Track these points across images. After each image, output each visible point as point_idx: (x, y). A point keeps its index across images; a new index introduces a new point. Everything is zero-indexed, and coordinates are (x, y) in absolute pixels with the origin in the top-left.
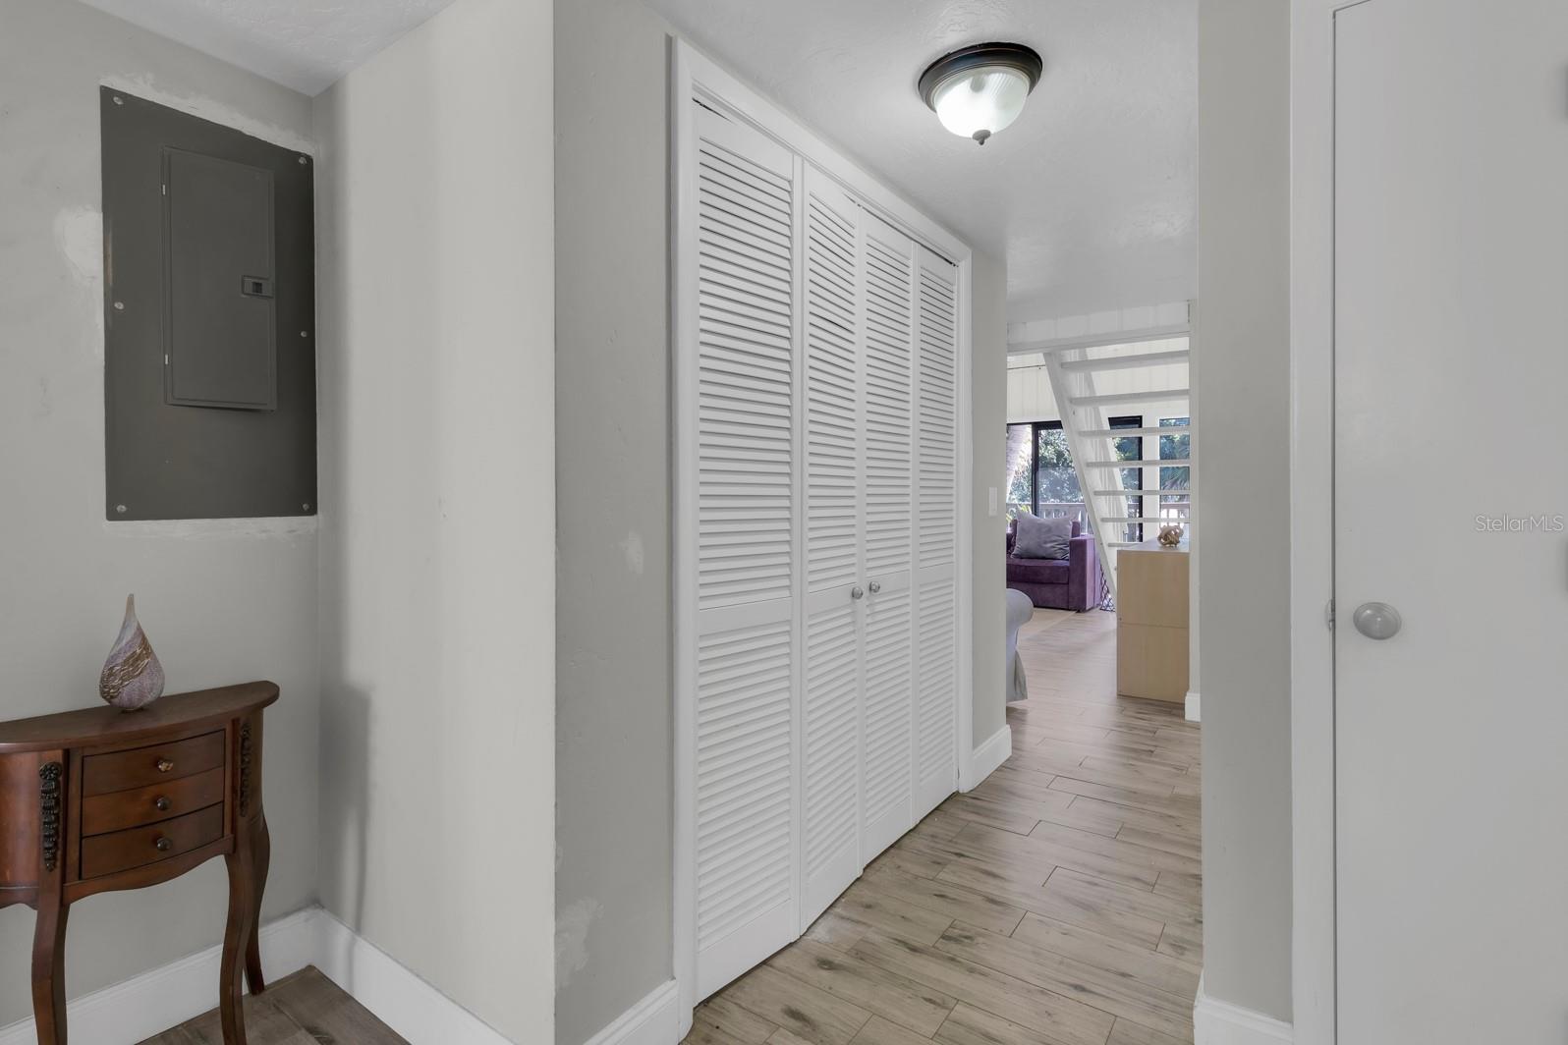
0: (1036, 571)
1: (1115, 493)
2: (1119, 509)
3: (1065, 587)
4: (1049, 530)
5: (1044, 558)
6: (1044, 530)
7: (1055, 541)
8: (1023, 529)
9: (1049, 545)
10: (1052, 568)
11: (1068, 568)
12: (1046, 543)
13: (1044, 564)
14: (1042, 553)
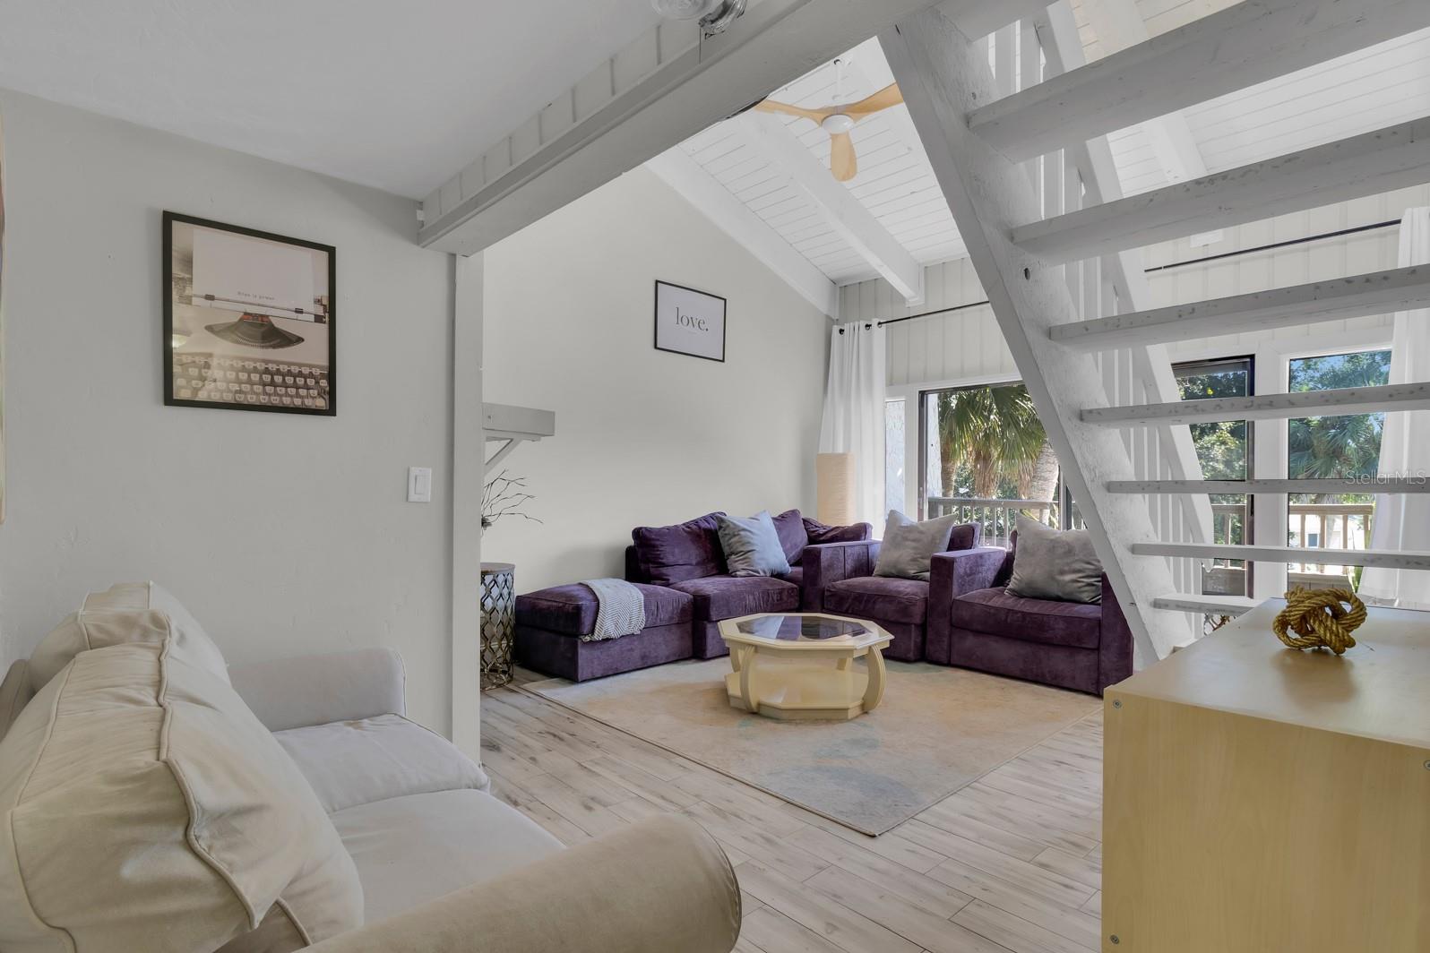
0: (1040, 623)
1: (1182, 487)
2: (1192, 525)
3: (1093, 657)
4: (1070, 551)
5: (1059, 599)
6: (1060, 551)
7: (1079, 571)
8: (1024, 550)
9: (1068, 577)
10: (1069, 620)
11: (1099, 622)
12: (1062, 573)
13: (1056, 612)
14: (1055, 590)
